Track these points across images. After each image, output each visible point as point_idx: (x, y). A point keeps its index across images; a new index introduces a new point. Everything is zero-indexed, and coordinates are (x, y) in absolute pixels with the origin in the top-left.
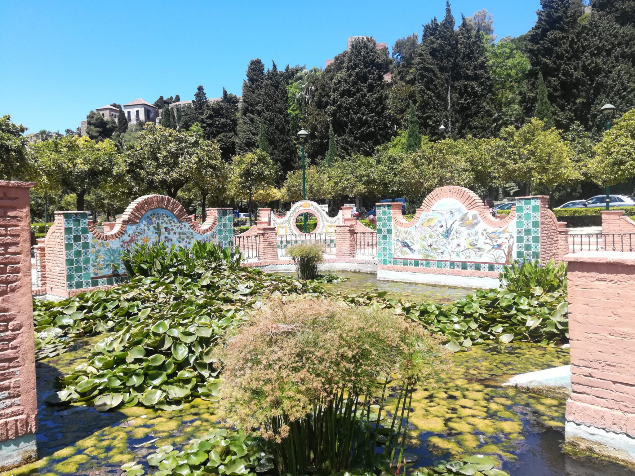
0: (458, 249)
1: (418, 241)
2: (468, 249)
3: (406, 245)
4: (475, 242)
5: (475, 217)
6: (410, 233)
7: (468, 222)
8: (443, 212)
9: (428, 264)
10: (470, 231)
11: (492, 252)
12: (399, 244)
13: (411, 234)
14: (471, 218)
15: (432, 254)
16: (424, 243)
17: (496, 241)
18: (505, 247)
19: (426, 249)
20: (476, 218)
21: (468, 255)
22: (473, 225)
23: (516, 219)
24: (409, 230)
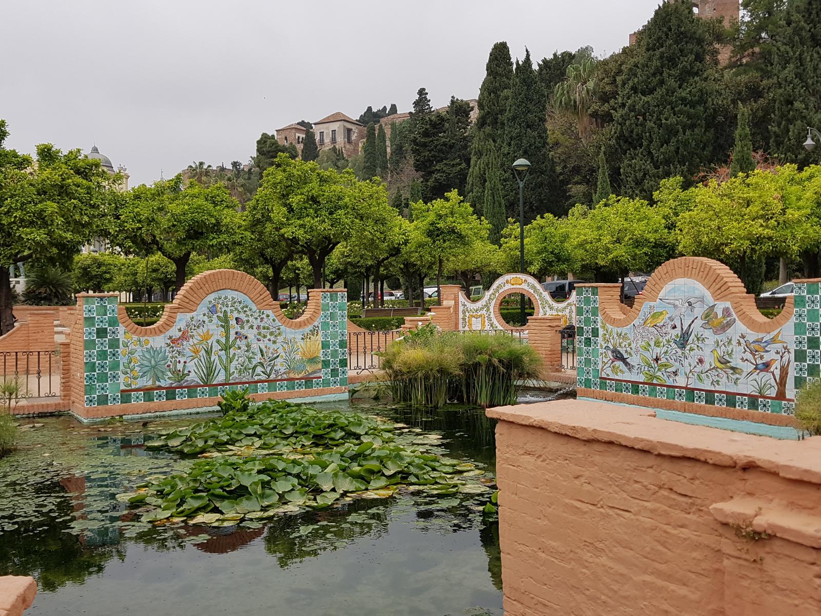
0: (699, 368)
1: (637, 351)
2: (715, 368)
3: (619, 356)
4: (727, 357)
5: (726, 312)
6: (625, 337)
7: (716, 322)
8: (677, 303)
9: (653, 392)
10: (718, 337)
11: (754, 376)
12: (610, 353)
13: (627, 339)
14: (720, 315)
15: (659, 374)
16: (648, 355)
17: (762, 357)
18: (776, 368)
19: (650, 366)
20: (729, 315)
21: (716, 378)
22: (724, 327)
23: (793, 319)
24: (624, 330)
